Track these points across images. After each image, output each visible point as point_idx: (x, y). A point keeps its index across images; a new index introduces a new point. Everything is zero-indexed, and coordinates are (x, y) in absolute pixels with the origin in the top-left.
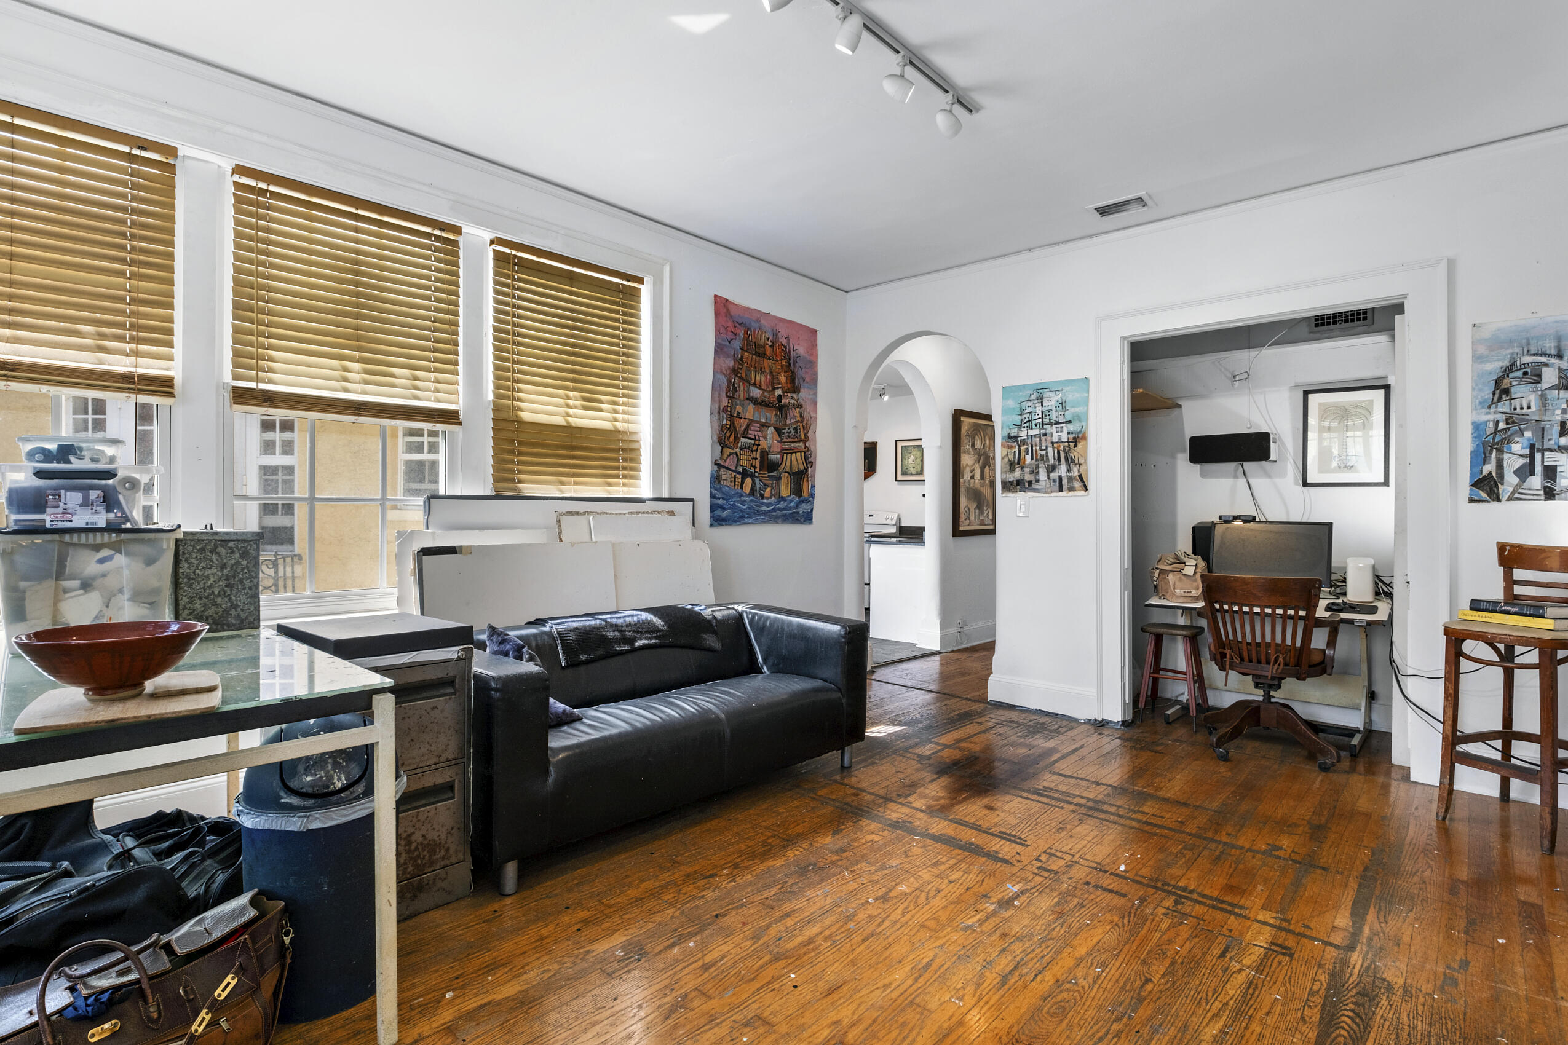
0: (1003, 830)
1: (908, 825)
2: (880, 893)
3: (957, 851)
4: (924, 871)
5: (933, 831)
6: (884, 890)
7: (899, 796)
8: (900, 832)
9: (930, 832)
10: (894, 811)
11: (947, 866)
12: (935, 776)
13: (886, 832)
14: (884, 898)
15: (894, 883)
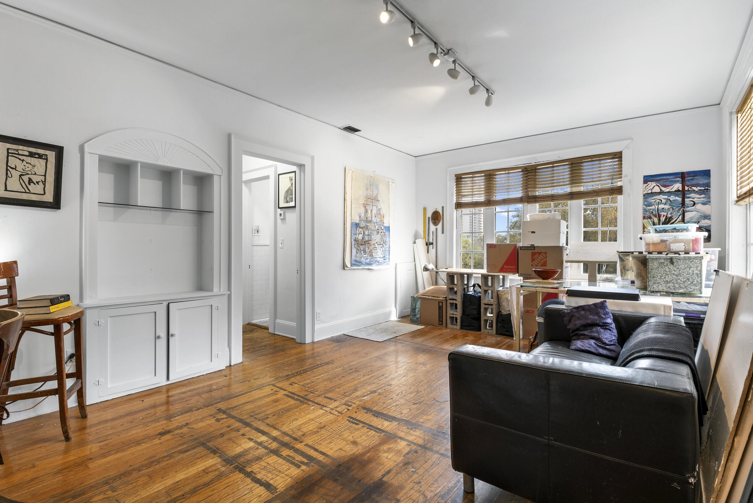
0: (356, 426)
1: (409, 427)
2: (420, 393)
3: (385, 412)
4: (402, 402)
5: (395, 424)
6: (418, 395)
7: (416, 452)
8: (413, 422)
9: (397, 423)
10: (418, 437)
11: (392, 405)
12: (385, 479)
13: (421, 421)
14: (418, 392)
15: (415, 397)
